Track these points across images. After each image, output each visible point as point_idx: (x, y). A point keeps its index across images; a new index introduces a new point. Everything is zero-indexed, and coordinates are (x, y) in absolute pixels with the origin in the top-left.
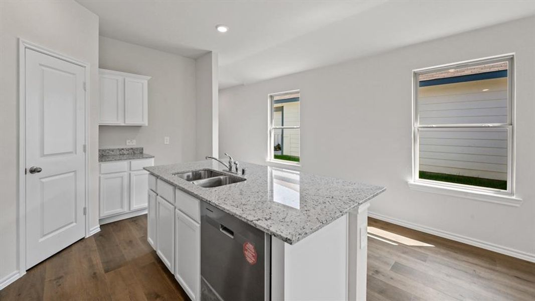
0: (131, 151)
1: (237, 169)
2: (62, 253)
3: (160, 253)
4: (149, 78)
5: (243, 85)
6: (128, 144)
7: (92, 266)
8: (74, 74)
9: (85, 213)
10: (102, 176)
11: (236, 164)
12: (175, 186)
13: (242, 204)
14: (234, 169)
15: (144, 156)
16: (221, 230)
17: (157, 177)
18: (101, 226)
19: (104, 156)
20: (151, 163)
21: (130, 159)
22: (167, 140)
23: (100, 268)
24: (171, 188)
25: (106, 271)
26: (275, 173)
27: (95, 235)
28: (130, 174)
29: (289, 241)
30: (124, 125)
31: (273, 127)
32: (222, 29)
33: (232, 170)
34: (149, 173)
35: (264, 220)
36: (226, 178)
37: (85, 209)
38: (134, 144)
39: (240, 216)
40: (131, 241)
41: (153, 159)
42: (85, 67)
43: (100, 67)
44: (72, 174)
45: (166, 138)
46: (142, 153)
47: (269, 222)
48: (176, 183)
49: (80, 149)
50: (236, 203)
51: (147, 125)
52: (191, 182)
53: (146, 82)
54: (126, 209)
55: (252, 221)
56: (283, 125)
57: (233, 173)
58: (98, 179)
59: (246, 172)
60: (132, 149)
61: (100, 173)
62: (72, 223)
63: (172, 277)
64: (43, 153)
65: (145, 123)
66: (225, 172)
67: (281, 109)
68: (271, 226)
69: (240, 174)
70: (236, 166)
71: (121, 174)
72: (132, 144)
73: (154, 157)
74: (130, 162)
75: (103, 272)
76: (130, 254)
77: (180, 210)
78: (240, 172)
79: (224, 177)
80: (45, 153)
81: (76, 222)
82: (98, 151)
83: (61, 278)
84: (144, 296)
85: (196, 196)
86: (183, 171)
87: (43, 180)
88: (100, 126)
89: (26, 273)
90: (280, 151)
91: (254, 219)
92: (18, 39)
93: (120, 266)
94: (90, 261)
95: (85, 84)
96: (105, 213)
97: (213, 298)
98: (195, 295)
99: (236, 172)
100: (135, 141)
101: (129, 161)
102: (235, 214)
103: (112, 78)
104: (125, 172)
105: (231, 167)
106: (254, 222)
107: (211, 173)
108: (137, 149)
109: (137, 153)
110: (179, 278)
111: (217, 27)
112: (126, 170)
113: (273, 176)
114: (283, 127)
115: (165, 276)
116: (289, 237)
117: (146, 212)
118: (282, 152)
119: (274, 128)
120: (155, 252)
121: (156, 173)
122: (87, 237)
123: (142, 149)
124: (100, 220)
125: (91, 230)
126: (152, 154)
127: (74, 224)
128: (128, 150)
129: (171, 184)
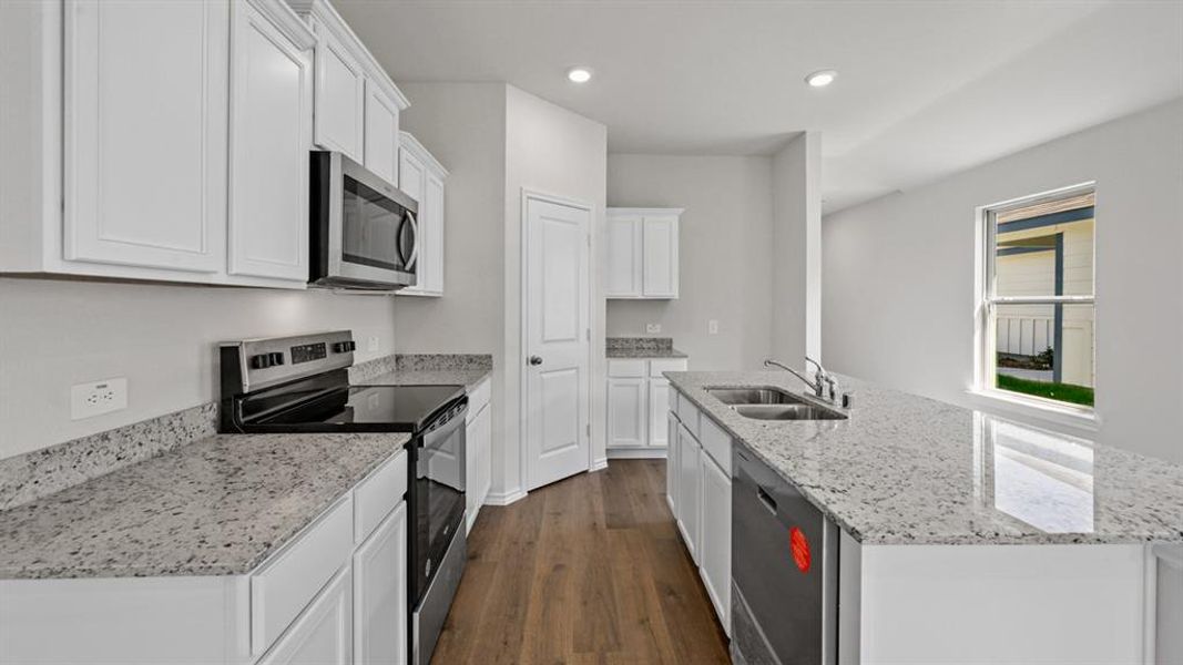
0: (653, 343)
1: (832, 394)
2: (563, 483)
3: (681, 524)
4: (681, 210)
5: (899, 191)
6: (649, 331)
7: (592, 513)
8: (576, 223)
9: (589, 434)
10: (610, 380)
11: (831, 383)
12: (701, 409)
13: (802, 456)
14: (826, 393)
15: (675, 354)
16: (759, 496)
17: (679, 390)
18: (609, 460)
19: (615, 348)
20: (680, 366)
21: (649, 356)
22: (714, 326)
23: (602, 520)
24: (695, 411)
25: (609, 527)
26: (999, 428)
27: (600, 471)
28: (649, 383)
29: (856, 535)
30: (640, 297)
31: (994, 297)
32: (821, 81)
33: (824, 394)
34: (668, 381)
35: (828, 490)
36: (806, 410)
37: (588, 427)
38: (659, 331)
39: (784, 474)
40: (645, 495)
41: (685, 361)
42: (588, 210)
43: (608, 206)
44: (574, 371)
45: (711, 322)
46: (670, 348)
47: (833, 497)
48: (702, 402)
49: (583, 336)
50: (789, 453)
51: (677, 297)
52: (730, 407)
53: (677, 218)
54: (642, 442)
55: (801, 486)
56: (1059, 291)
57: (823, 400)
58: (605, 386)
59: (851, 403)
60: (655, 340)
61: (608, 376)
62: (573, 444)
63: (696, 569)
64: (543, 336)
65: (674, 293)
66: (807, 398)
67: (1056, 243)
68: (834, 503)
69: (838, 407)
70: (831, 388)
71: (635, 381)
72: (655, 331)
73: (686, 357)
74: (650, 363)
75: (604, 527)
76: (641, 514)
77: (707, 452)
78: (839, 401)
79: (804, 406)
80: (546, 339)
81: (578, 444)
82: (604, 340)
83: (559, 514)
84: (652, 582)
85: (725, 429)
86: (724, 384)
87: (544, 376)
88: (608, 300)
89: (526, 494)
90: (1050, 373)
91: (810, 483)
92: (521, 189)
93: (625, 527)
94: (591, 504)
95: (589, 237)
96: (616, 441)
97: (748, 622)
98: (726, 611)
99: (830, 401)
100: (658, 326)
101: (648, 359)
102: (777, 468)
103: (626, 218)
104: (640, 377)
105: (821, 389)
106: (805, 488)
107: (781, 397)
108: (662, 341)
109: (663, 347)
110: (704, 572)
111: (807, 80)
112: (643, 375)
113: (994, 436)
114: (1059, 298)
115: (687, 566)
116: (858, 528)
117: (665, 456)
118: (1058, 375)
119: (998, 303)
120: (675, 522)
121: (678, 383)
122: (591, 470)
123: (671, 341)
124: (607, 450)
125: (596, 461)
126: (684, 352)
127: (576, 446)
128: (649, 341)
129: (694, 403)
